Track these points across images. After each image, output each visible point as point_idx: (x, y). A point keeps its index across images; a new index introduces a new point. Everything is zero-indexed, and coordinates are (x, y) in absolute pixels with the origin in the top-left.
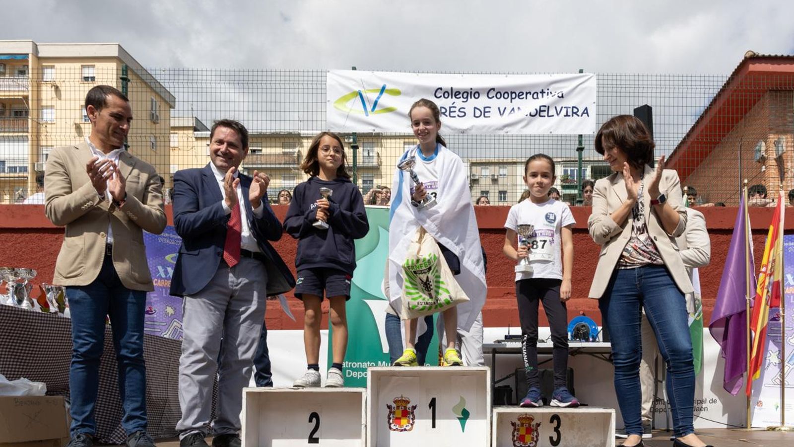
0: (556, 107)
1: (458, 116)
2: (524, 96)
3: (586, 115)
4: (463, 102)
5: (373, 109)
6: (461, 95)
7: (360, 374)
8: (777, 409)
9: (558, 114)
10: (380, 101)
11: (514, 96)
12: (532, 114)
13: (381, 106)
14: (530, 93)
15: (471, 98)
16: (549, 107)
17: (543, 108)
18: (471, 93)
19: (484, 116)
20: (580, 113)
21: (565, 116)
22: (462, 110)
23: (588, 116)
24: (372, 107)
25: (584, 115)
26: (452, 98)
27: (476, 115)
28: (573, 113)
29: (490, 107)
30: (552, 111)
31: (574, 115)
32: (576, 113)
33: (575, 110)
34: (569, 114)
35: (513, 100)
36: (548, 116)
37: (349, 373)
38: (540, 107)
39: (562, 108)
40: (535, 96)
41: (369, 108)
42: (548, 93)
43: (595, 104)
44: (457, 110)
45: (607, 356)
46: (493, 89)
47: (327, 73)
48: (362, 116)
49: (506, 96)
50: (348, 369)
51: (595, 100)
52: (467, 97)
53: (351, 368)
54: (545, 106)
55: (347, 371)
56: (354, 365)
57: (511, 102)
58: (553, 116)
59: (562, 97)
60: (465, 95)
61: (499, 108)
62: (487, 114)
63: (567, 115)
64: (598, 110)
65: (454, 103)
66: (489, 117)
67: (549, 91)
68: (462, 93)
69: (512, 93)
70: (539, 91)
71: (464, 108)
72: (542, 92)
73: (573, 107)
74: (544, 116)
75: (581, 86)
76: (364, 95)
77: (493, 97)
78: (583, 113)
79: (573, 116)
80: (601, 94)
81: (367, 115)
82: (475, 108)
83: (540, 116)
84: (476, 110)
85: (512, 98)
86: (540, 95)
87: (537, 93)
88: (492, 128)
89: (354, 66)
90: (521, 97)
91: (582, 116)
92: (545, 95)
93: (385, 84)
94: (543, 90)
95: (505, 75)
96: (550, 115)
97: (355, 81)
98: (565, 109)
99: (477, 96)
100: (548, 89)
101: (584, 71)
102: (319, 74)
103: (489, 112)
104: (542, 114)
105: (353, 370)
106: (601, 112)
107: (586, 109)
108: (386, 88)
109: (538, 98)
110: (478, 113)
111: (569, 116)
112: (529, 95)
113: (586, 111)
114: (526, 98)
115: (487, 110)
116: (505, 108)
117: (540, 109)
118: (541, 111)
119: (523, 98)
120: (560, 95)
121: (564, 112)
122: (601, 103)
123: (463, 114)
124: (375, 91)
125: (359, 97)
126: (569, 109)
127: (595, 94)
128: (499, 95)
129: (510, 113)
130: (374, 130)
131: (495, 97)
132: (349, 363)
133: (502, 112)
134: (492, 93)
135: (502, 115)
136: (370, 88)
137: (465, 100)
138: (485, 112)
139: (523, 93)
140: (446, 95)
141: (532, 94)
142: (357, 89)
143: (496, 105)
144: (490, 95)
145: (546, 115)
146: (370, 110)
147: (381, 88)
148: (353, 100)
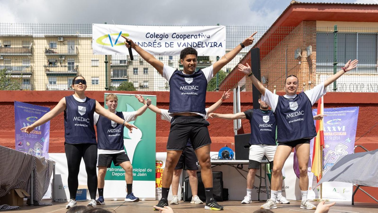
0: (206, 43)
1: (158, 46)
2: (190, 37)
3: (221, 46)
4: (160, 40)
5: (115, 44)
6: (159, 36)
7: (119, 174)
9: (207, 46)
10: (119, 40)
11: (185, 37)
12: (194, 46)
13: (119, 42)
14: (193, 35)
15: (164, 38)
16: (202, 42)
17: (199, 43)
18: (164, 35)
19: (171, 47)
20: (218, 45)
21: (210, 47)
22: (159, 44)
23: (222, 47)
24: (115, 42)
25: (220, 46)
26: (154, 38)
27: (166, 46)
28: (214, 45)
29: (173, 43)
30: (204, 45)
31: (215, 46)
32: (216, 45)
33: (215, 44)
34: (212, 46)
35: (185, 39)
36: (202, 47)
37: (114, 174)
38: (198, 42)
39: (209, 43)
40: (196, 37)
41: (113, 43)
42: (202, 35)
43: (225, 41)
44: (157, 44)
45: (236, 166)
46: (175, 33)
47: (93, 26)
48: (110, 47)
49: (181, 37)
50: (113, 172)
51: (225, 38)
52: (162, 37)
53: (114, 171)
54: (201, 42)
55: (113, 173)
56: (116, 170)
57: (184, 40)
60: (161, 36)
61: (178, 43)
62: (172, 46)
63: (211, 46)
64: (227, 44)
65: (156, 40)
66: (173, 47)
67: (203, 35)
68: (159, 35)
69: (184, 35)
70: (198, 34)
71: (160, 43)
72: (199, 35)
73: (214, 42)
74: (200, 47)
75: (218, 32)
76: (111, 36)
77: (175, 37)
78: (219, 45)
79: (214, 47)
80: (228, 36)
81: (112, 46)
82: (166, 43)
83: (198, 47)
84: (166, 44)
85: (184, 38)
86: (198, 36)
87: (197, 36)
88: (175, 53)
89: (106, 22)
90: (188, 37)
91: (219, 47)
92: (201, 36)
93: (122, 31)
94: (199, 34)
95: (181, 27)
96: (203, 46)
97: (107, 29)
98: (211, 43)
99: (167, 36)
100: (202, 34)
101: (220, 25)
102: (89, 26)
103: (173, 45)
104: (199, 46)
105: (115, 172)
106: (228, 45)
107: (221, 43)
108: (122, 33)
109: (197, 38)
110: (167, 45)
111: (213, 47)
112: (192, 36)
113: (221, 45)
114: (191, 38)
115: (172, 44)
116: (181, 43)
117: (198, 43)
118: (198, 44)
119: (190, 38)
120: (208, 37)
121: (210, 45)
122: (228, 41)
123: (160, 46)
124: (117, 34)
125: (108, 38)
126: (212, 43)
127: (225, 36)
128: (178, 36)
129: (183, 45)
130: (116, 54)
131: (176, 37)
132: (114, 169)
133: (179, 45)
134: (174, 36)
135: (179, 46)
136: (114, 33)
137: (161, 39)
138: (171, 45)
139: (190, 36)
140: (152, 36)
141: (194, 36)
142: (107, 34)
143: (176, 41)
144: (173, 37)
145: (201, 46)
146: (114, 44)
147: (119, 33)
148: (106, 38)
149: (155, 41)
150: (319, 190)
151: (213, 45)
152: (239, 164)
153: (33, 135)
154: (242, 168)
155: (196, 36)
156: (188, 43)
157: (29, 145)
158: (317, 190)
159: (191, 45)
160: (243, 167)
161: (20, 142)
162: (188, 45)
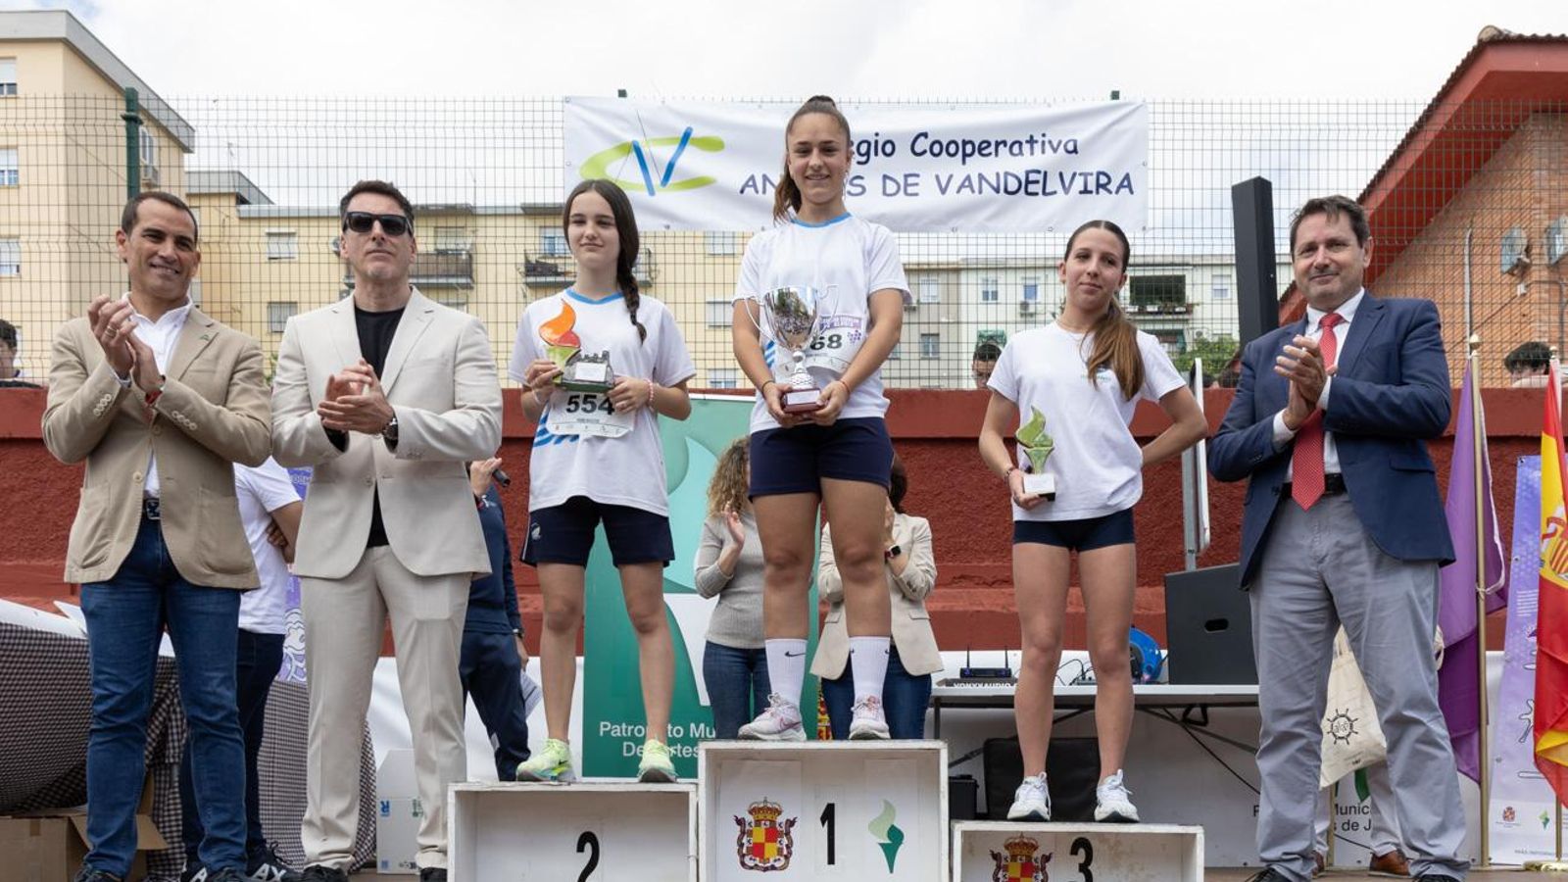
0: (1061, 175)
2: (992, 149)
3: (1127, 190)
5: (665, 182)
8: (1545, 824)
9: (1066, 190)
10: (679, 164)
11: (969, 149)
12: (1009, 189)
13: (682, 175)
14: (1004, 143)
15: (876, 154)
16: (1046, 173)
17: (1032, 177)
18: (876, 142)
19: (906, 193)
20: (1113, 187)
21: (1081, 192)
22: (856, 182)
23: (1132, 192)
24: (662, 175)
25: (1122, 190)
27: (888, 192)
28: (1099, 186)
29: (917, 176)
30: (1054, 184)
31: (1101, 190)
32: (1104, 186)
33: (1103, 180)
34: (1089, 189)
35: (967, 159)
36: (1044, 193)
37: (629, 749)
38: (1028, 173)
39: (1074, 175)
40: (1016, 149)
41: (656, 180)
42: (1043, 143)
45: (1178, 712)
46: (925, 135)
47: (566, 104)
48: (642, 195)
49: (952, 148)
50: (627, 739)
52: (868, 153)
53: (632, 738)
54: (1039, 172)
55: (625, 744)
57: (964, 162)
58: (1055, 192)
59: (1075, 151)
60: (864, 148)
61: (937, 177)
62: (910, 190)
63: (1086, 191)
64: (1153, 178)
66: (916, 194)
67: (1046, 139)
69: (965, 143)
70: (1024, 138)
71: (862, 178)
72: (1031, 141)
73: (1099, 173)
74: (1037, 194)
75: (1114, 128)
76: (645, 151)
77: (925, 152)
78: (1121, 186)
79: (1098, 192)
81: (652, 192)
82: (885, 177)
83: (1027, 193)
84: (888, 181)
85: (965, 155)
86: (1026, 147)
87: (1020, 144)
88: (924, 220)
89: (622, 88)
90: (984, 152)
91: (1117, 192)
92: (1037, 147)
93: (690, 124)
94: (1032, 137)
95: (949, 105)
96: (1047, 191)
97: (626, 120)
98: (1082, 178)
99: (888, 148)
100: (1044, 135)
101: (1121, 95)
103: (917, 184)
104: (1032, 188)
107: (1127, 177)
108: (693, 135)
109: (1021, 153)
110: (891, 187)
111: (1091, 192)
112: (1002, 146)
113: (1126, 182)
114: (997, 155)
115: (911, 180)
116: (951, 176)
117: (1027, 178)
118: (1028, 182)
119: (990, 154)
120: (1070, 147)
121: (1079, 183)
123: (859, 190)
124: (670, 141)
125: (634, 157)
126: (1089, 178)
128: (936, 149)
129: (962, 186)
130: (668, 227)
131: (928, 153)
132: (630, 728)
133: (943, 185)
134: (922, 144)
135: (943, 191)
136: (657, 136)
137: (864, 159)
138: (906, 185)
139: (989, 144)
141: (1009, 144)
142: (629, 138)
143: (931, 169)
144: (918, 149)
145: (1040, 192)
146: (659, 183)
147: (681, 135)
150: (1547, 820)
151: (1092, 186)
152: (1190, 706)
154: (1205, 722)
155: (1016, 147)
156: (981, 177)
158: (1541, 822)
159: (995, 185)
160: (1210, 720)
162: (985, 185)
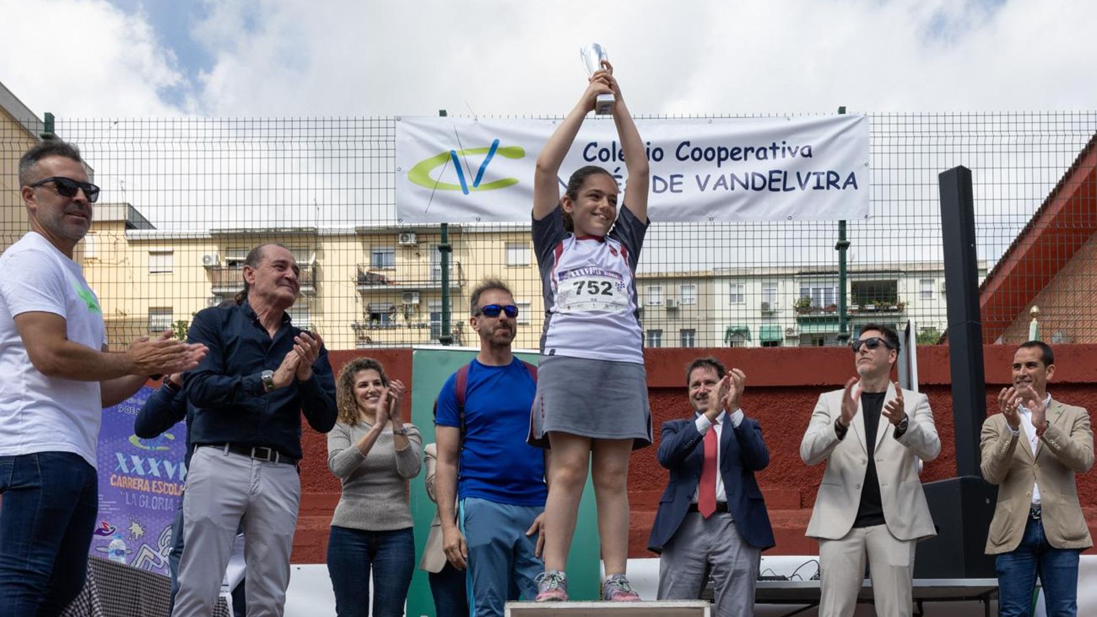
0: (798, 174)
2: (742, 154)
3: (852, 185)
5: (476, 183)
9: (802, 186)
10: (489, 168)
11: (723, 154)
12: (756, 186)
13: (491, 177)
14: (752, 149)
16: (786, 173)
17: (775, 176)
19: (672, 190)
20: (841, 184)
21: (814, 188)
23: (856, 188)
24: (475, 177)
25: (848, 186)
26: (614, 160)
27: (657, 189)
28: (829, 183)
30: (792, 181)
31: (831, 186)
32: (834, 183)
33: (833, 178)
34: (821, 185)
35: (722, 162)
36: (785, 189)
38: (771, 173)
39: (809, 174)
40: (761, 154)
41: (469, 182)
42: (784, 149)
46: (688, 144)
47: (397, 123)
48: (459, 194)
49: (710, 154)
54: (780, 172)
57: (719, 166)
59: (810, 155)
61: (697, 177)
62: (676, 188)
63: (818, 187)
65: (618, 169)
66: (681, 191)
67: (786, 146)
69: (720, 149)
70: (768, 145)
72: (774, 148)
73: (829, 173)
74: (778, 190)
75: (842, 136)
76: (461, 158)
77: (687, 157)
78: (847, 183)
79: (828, 188)
81: (466, 192)
82: (655, 177)
83: (771, 189)
84: (657, 181)
85: (720, 160)
86: (770, 153)
87: (765, 150)
88: (686, 213)
89: (443, 109)
90: (736, 157)
91: (844, 188)
92: (779, 152)
93: (496, 139)
94: (774, 144)
95: (707, 120)
96: (787, 187)
97: (446, 134)
98: (815, 177)
99: (658, 155)
100: (784, 143)
103: (681, 183)
104: (774, 185)
107: (852, 175)
108: (500, 146)
109: (765, 157)
110: (660, 185)
111: (823, 188)
112: (749, 152)
113: (852, 180)
114: (746, 159)
115: (676, 180)
116: (709, 176)
117: (771, 177)
118: (771, 180)
120: (806, 152)
121: (813, 181)
124: (481, 150)
125: (451, 162)
126: (821, 176)
128: (697, 154)
129: (718, 184)
130: (479, 219)
131: (690, 158)
133: (703, 183)
134: (685, 151)
135: (702, 188)
136: (470, 147)
138: (672, 184)
139: (740, 150)
140: (604, 155)
141: (756, 150)
142: (448, 148)
143: (692, 171)
144: (682, 155)
145: (782, 188)
146: (472, 183)
147: (490, 146)
148: (441, 167)
149: (616, 171)
151: (823, 183)
153: (155, 497)
155: (762, 152)
156: (733, 177)
157: (141, 533)
159: (745, 183)
161: (104, 524)
162: (736, 183)
